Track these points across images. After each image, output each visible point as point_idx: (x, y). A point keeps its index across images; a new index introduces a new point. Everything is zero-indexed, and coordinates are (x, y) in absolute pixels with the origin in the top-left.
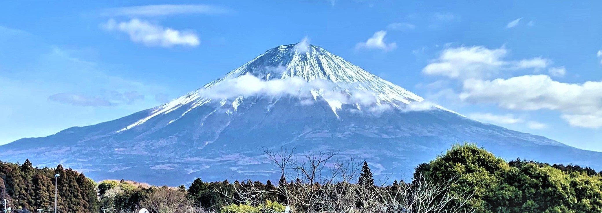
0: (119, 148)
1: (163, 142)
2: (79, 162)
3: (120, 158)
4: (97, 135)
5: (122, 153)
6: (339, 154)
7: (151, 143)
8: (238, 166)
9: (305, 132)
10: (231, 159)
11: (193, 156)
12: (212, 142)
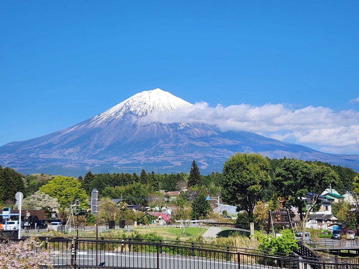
0: (42, 154)
1: (71, 150)
2: (17, 163)
3: (43, 160)
4: (29, 146)
5: (44, 157)
6: (180, 157)
7: (63, 151)
8: (118, 164)
9: (160, 143)
10: (113, 160)
11: (90, 159)
12: (102, 150)
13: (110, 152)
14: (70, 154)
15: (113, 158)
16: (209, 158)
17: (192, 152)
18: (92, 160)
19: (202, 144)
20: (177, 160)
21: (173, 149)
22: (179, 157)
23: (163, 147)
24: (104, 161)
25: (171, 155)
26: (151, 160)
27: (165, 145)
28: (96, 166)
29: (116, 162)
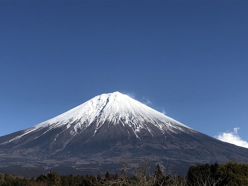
0: (3, 153)
1: (30, 150)
3: (3, 160)
5: (4, 157)
6: (137, 159)
7: (23, 150)
8: (76, 165)
9: (117, 144)
10: (72, 161)
11: (49, 159)
12: (61, 150)
13: (68, 152)
14: (29, 154)
15: (72, 159)
16: (166, 161)
17: (149, 154)
18: (51, 160)
19: (159, 146)
20: (134, 162)
21: (130, 150)
22: (136, 158)
23: (120, 148)
24: (62, 162)
25: (129, 157)
26: (109, 161)
27: (123, 147)
28: (55, 166)
29: (74, 163)
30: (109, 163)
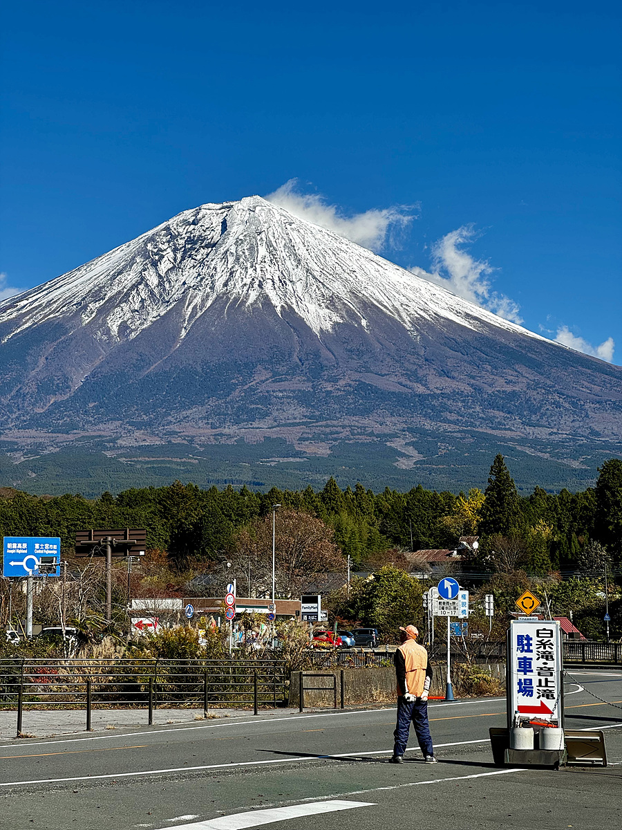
6: (327, 426)
8: (118, 448)
9: (258, 378)
10: (103, 433)
11: (24, 428)
12: (65, 398)
15: (101, 426)
16: (422, 432)
17: (365, 412)
18: (32, 432)
19: (400, 384)
20: (317, 438)
21: (303, 399)
22: (321, 426)
23: (268, 392)
24: (71, 437)
25: (298, 421)
26: (229, 436)
27: (276, 386)
28: (46, 452)
30: (232, 442)
